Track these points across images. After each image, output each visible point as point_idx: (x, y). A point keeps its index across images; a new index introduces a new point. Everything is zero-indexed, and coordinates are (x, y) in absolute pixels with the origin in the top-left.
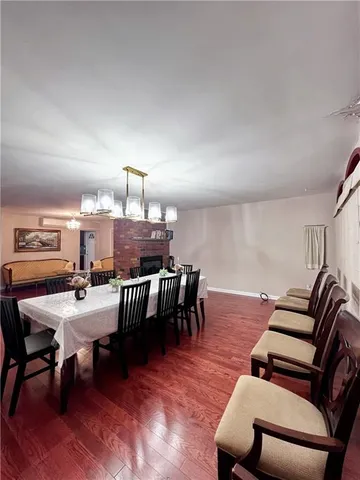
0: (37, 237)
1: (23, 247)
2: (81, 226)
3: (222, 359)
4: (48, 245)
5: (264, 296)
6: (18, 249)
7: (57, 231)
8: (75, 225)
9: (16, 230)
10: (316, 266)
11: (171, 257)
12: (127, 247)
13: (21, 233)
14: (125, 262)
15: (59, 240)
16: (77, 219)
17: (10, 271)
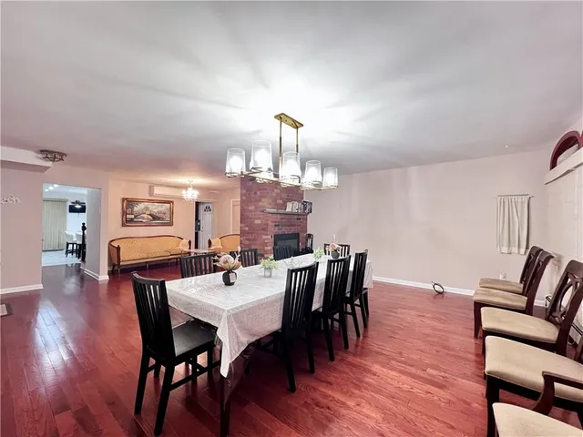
0: (147, 208)
1: (132, 220)
2: (199, 197)
3: (413, 370)
4: (159, 218)
5: (437, 288)
6: (127, 222)
7: (169, 202)
8: (192, 195)
9: (123, 200)
10: (515, 250)
11: (310, 236)
12: (258, 222)
13: (129, 203)
14: (254, 240)
15: (172, 213)
16: (195, 187)
17: (118, 248)
